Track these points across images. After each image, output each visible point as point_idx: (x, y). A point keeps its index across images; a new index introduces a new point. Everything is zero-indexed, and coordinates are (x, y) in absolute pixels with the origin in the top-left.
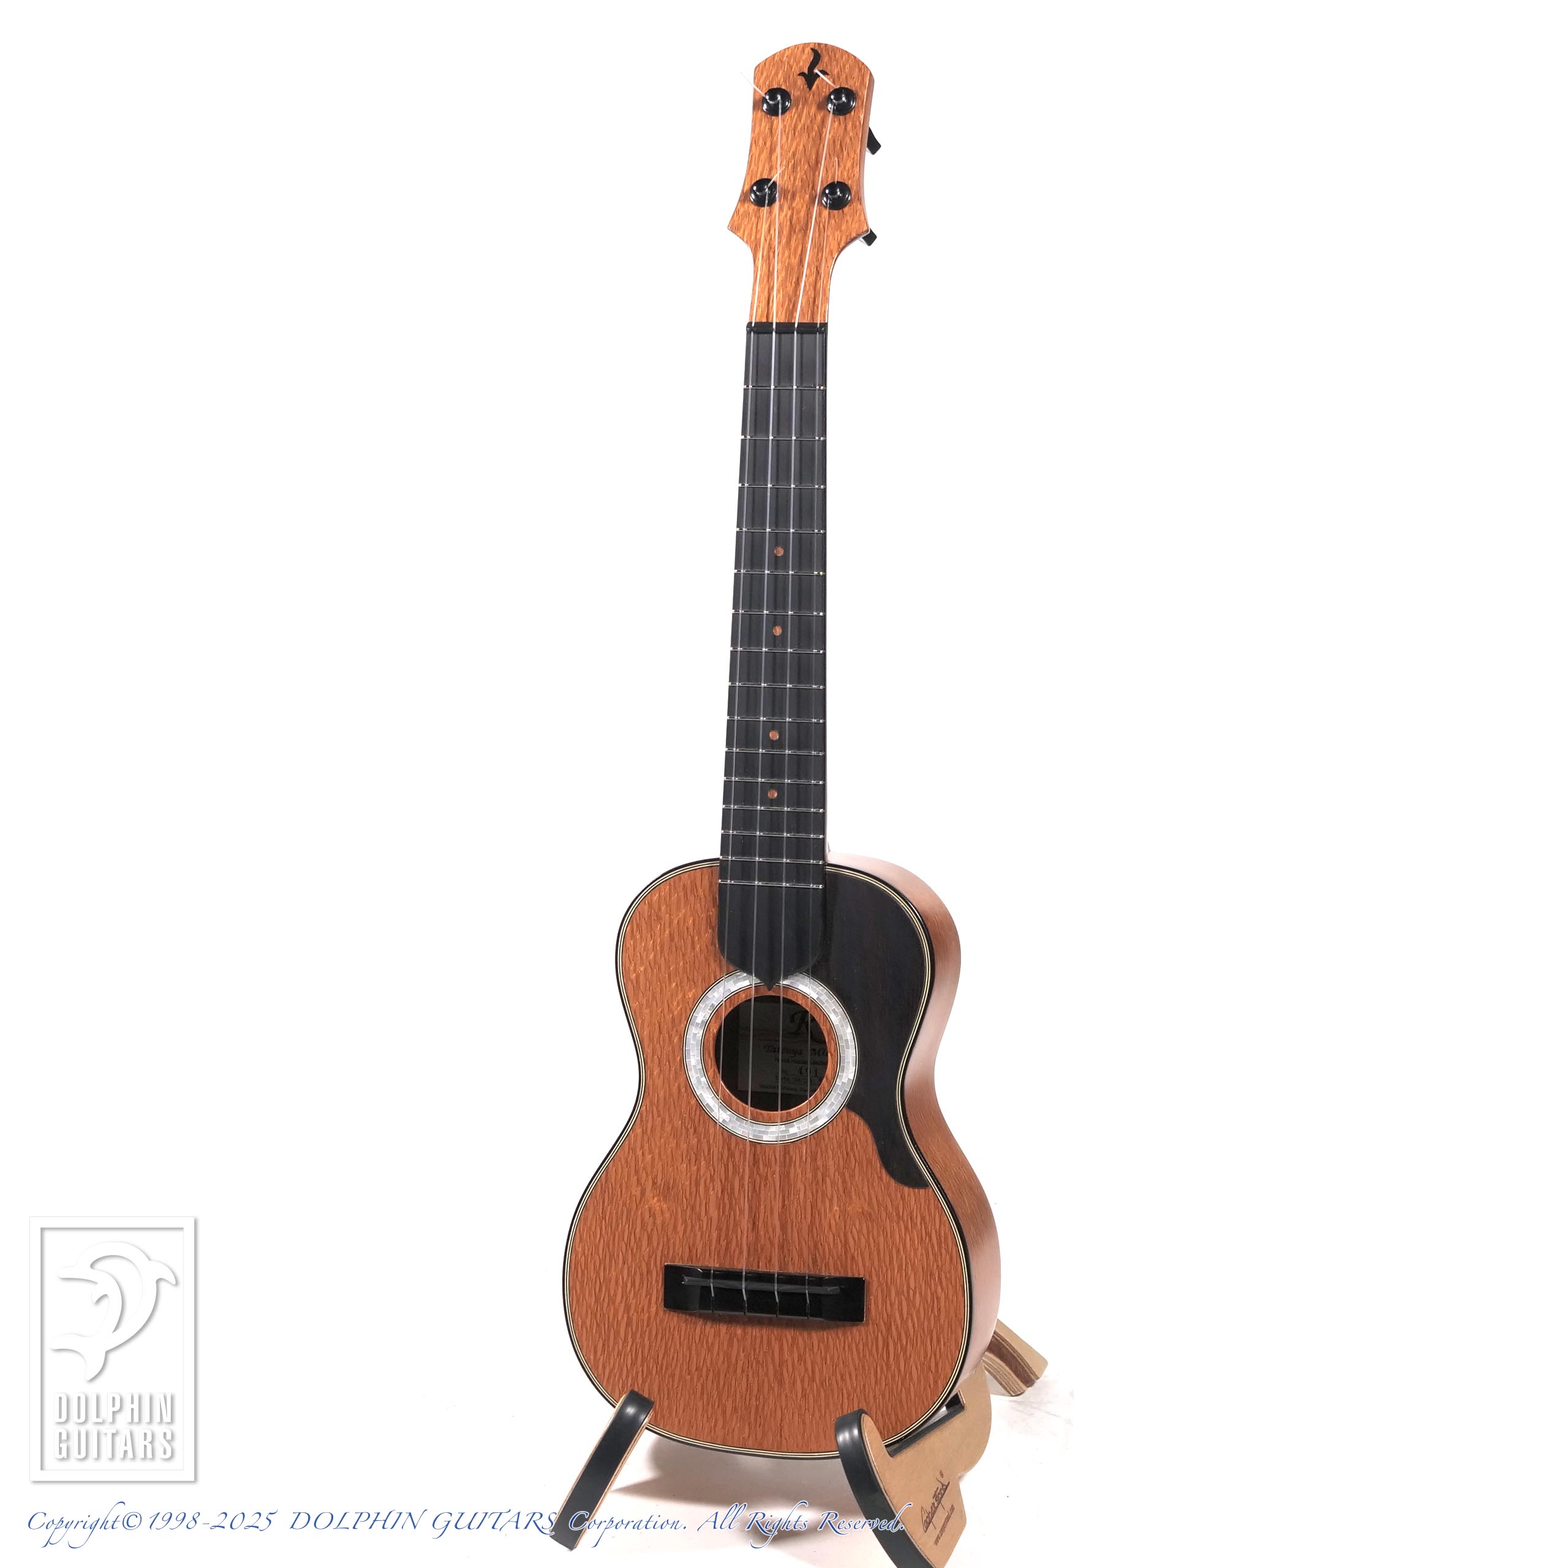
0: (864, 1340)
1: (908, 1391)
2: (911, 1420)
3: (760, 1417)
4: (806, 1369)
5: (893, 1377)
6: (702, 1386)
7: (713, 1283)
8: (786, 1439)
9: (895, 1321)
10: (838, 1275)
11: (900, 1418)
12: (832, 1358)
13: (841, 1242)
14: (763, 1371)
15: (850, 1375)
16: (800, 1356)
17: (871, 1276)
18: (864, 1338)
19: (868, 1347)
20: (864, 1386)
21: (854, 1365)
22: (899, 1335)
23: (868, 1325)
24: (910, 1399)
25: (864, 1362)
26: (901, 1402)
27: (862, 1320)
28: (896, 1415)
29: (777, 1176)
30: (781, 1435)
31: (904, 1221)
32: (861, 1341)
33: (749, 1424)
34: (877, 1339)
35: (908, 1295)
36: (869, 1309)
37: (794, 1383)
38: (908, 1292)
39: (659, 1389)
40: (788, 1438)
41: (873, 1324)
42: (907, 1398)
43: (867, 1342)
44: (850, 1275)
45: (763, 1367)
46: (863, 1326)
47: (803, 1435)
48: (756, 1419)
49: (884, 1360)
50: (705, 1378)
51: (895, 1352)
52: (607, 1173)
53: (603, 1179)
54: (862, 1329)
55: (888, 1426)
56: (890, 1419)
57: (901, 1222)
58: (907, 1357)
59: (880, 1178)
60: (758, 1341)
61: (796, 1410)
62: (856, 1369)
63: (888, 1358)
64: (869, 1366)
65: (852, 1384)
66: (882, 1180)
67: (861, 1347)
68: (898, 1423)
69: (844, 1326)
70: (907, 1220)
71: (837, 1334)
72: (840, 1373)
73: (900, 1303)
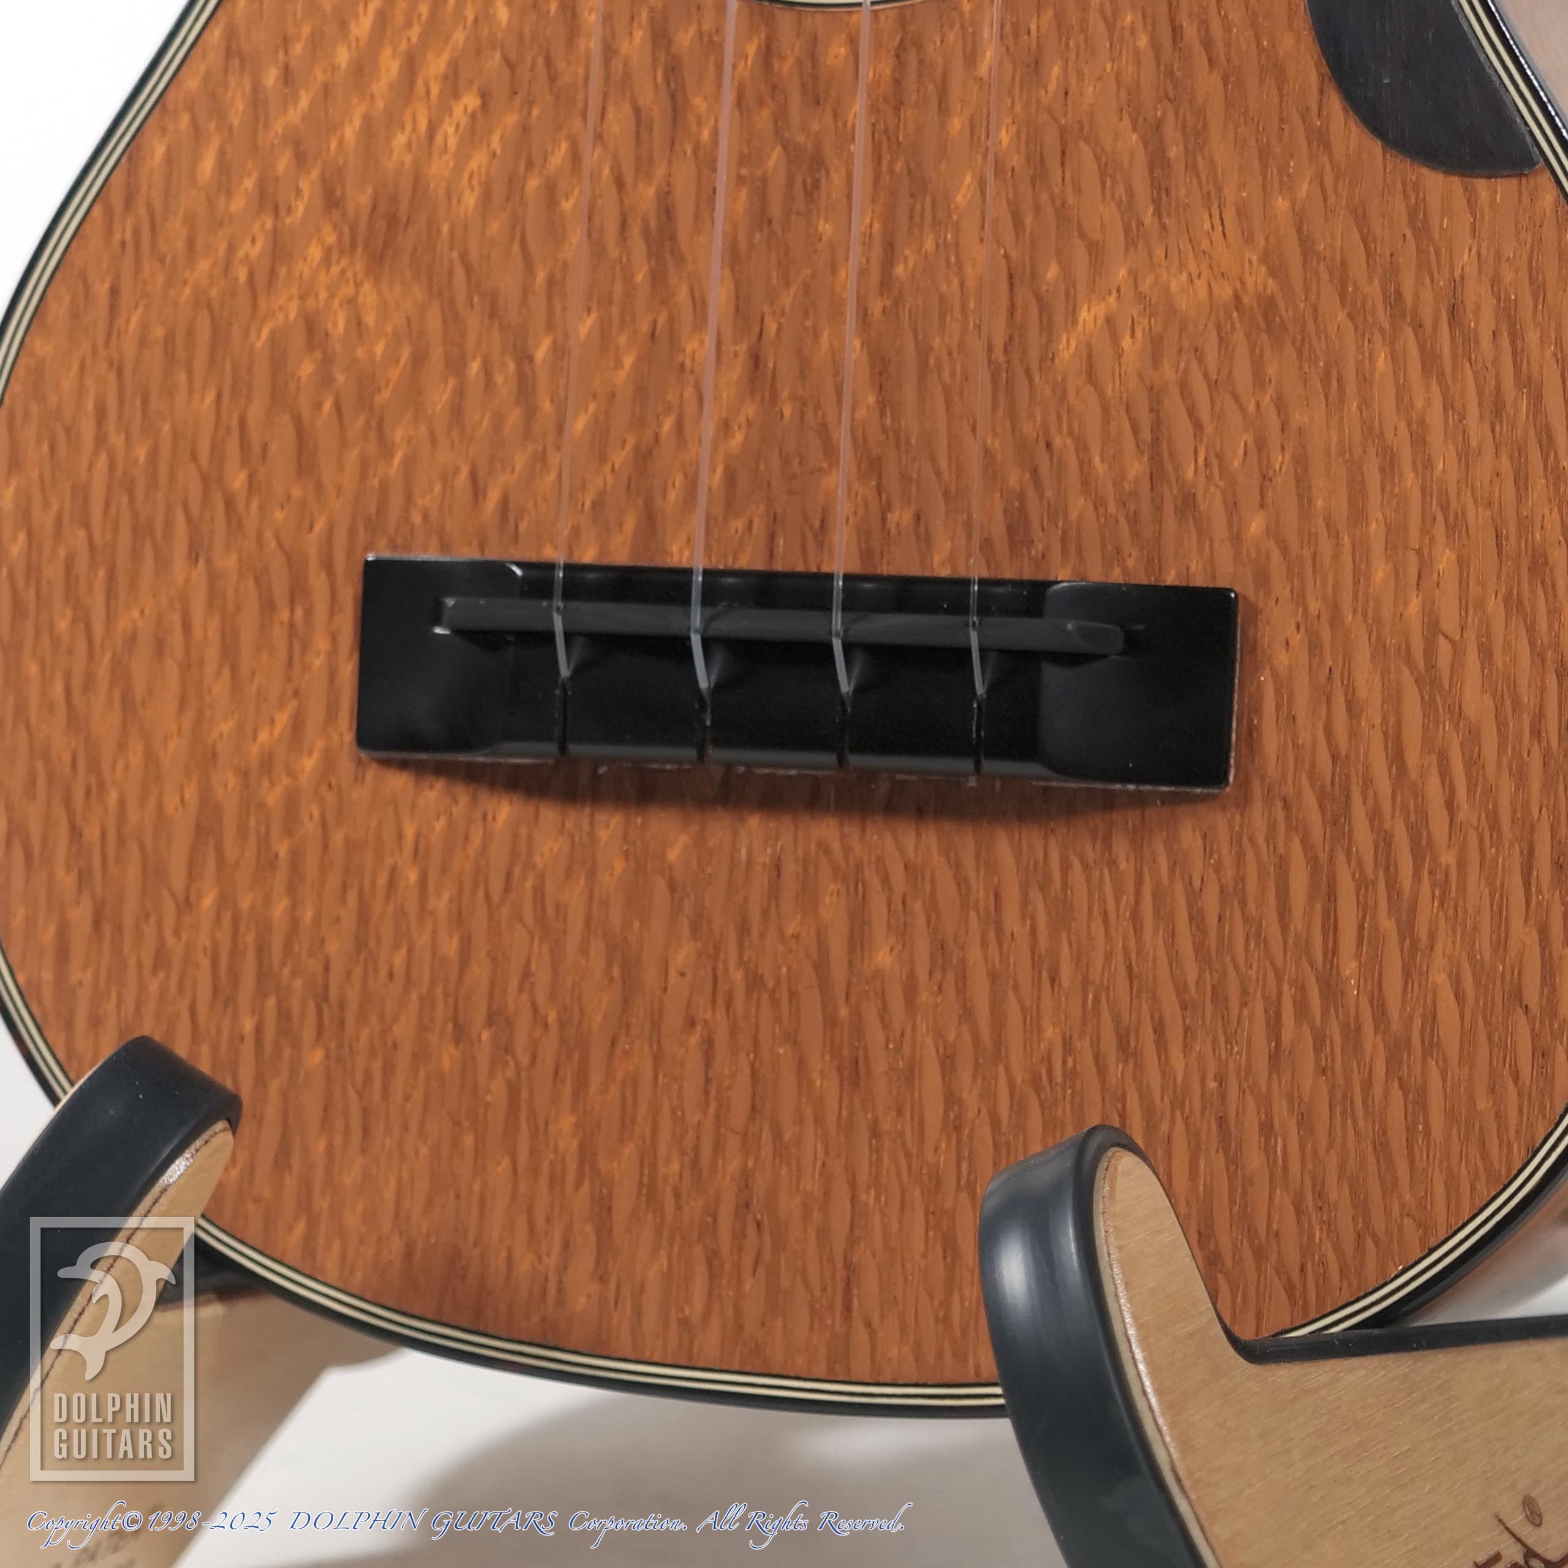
0: (1229, 874)
1: (1418, 1099)
2: (1424, 1225)
3: (759, 1225)
4: (967, 1014)
5: (1353, 1035)
6: (513, 1091)
7: (564, 613)
8: (868, 1324)
9: (1368, 783)
10: (1116, 576)
11: (1379, 1222)
12: (1080, 957)
13: (1135, 430)
14: (778, 1020)
15: (1159, 1029)
16: (940, 947)
17: (1262, 579)
18: (1228, 862)
19: (1243, 903)
20: (1221, 1079)
21: (1181, 988)
22: (1384, 841)
23: (1244, 801)
24: (1427, 1132)
25: (1224, 974)
26: (1382, 1148)
27: (1220, 778)
28: (1361, 1208)
29: (860, 147)
30: (848, 1308)
31: (1418, 326)
32: (1212, 875)
33: (712, 1258)
34: (1283, 864)
35: (1431, 664)
36: (1251, 734)
37: (910, 1075)
38: (1430, 651)
39: (326, 1109)
40: (876, 1317)
41: (1268, 799)
42: (1411, 1130)
43: (1241, 879)
44: (1171, 578)
45: (775, 1003)
46: (1223, 807)
47: (946, 1304)
48: (739, 1236)
49: (1311, 963)
50: (525, 1060)
51: (1361, 927)
52: (132, 173)
53: (116, 196)
54: (1220, 821)
55: (1323, 1263)
56: (1329, 1226)
57: (1409, 332)
58: (1414, 944)
59: (1320, 139)
60: (760, 882)
61: (917, 1193)
62: (1184, 1007)
63: (1332, 951)
64: (1244, 992)
65: (1165, 1071)
66: (1327, 146)
67: (1211, 902)
68: (1369, 1243)
69: (1140, 801)
70: (1436, 320)
71: (1108, 845)
72: (1117, 1019)
73: (1393, 698)
